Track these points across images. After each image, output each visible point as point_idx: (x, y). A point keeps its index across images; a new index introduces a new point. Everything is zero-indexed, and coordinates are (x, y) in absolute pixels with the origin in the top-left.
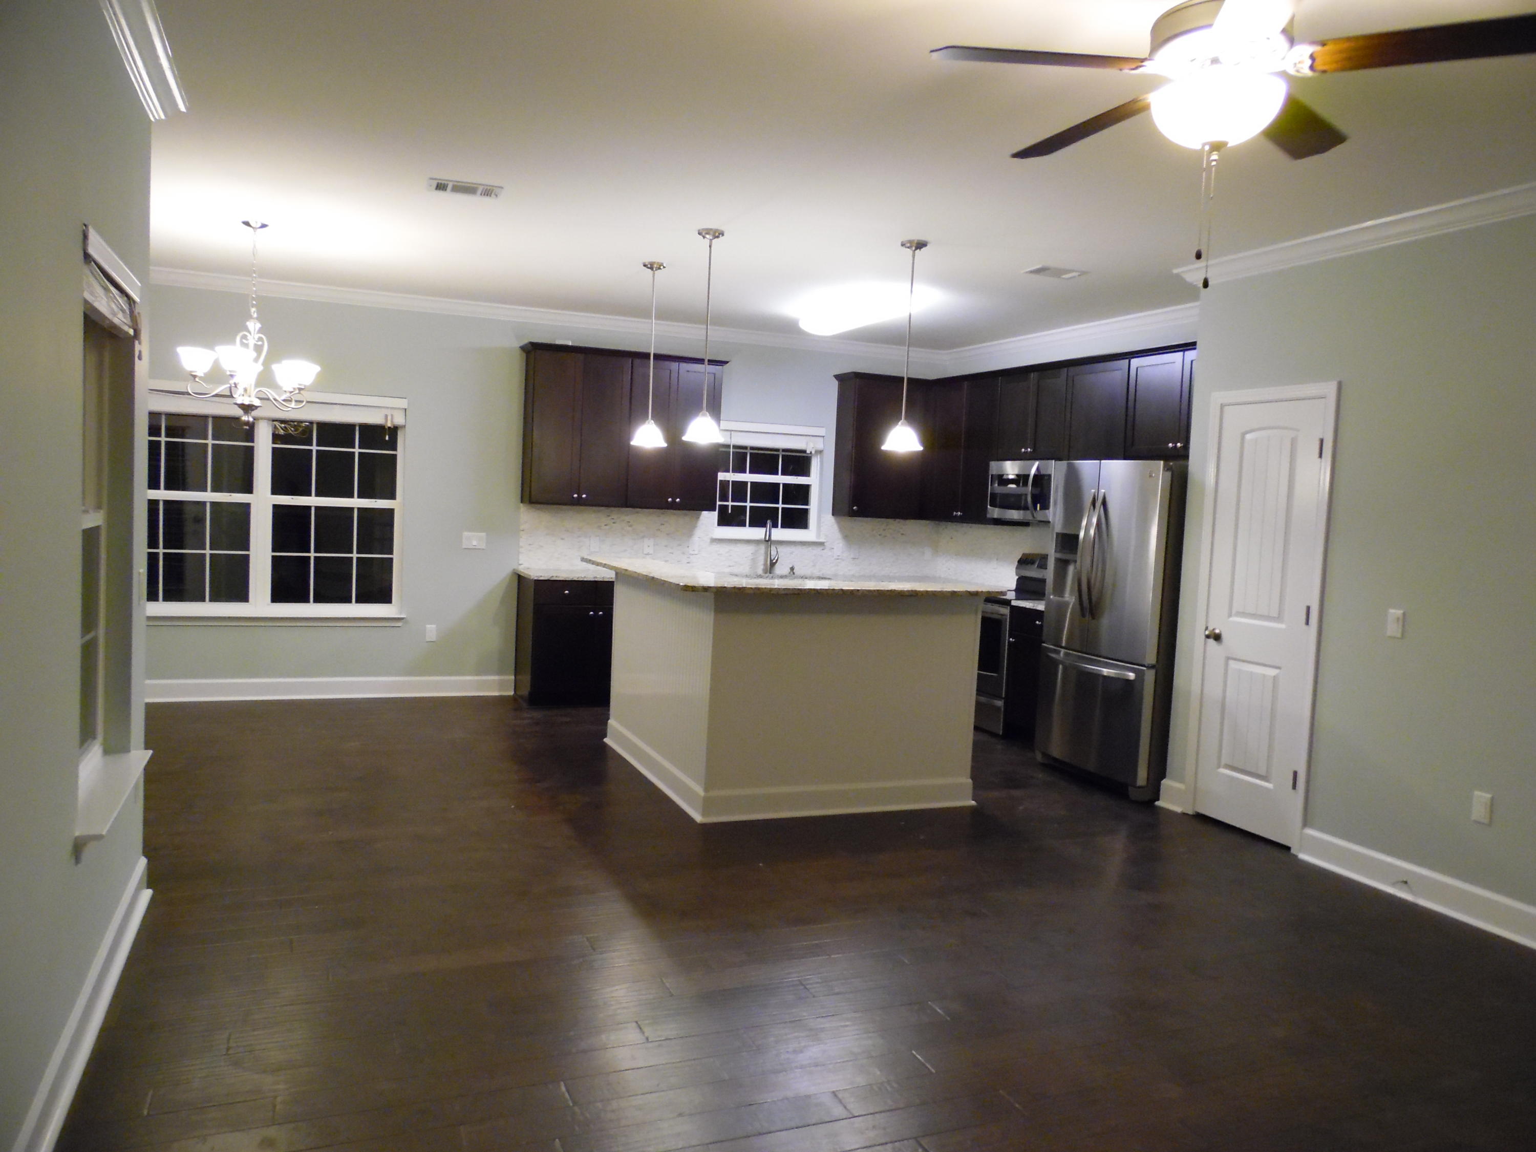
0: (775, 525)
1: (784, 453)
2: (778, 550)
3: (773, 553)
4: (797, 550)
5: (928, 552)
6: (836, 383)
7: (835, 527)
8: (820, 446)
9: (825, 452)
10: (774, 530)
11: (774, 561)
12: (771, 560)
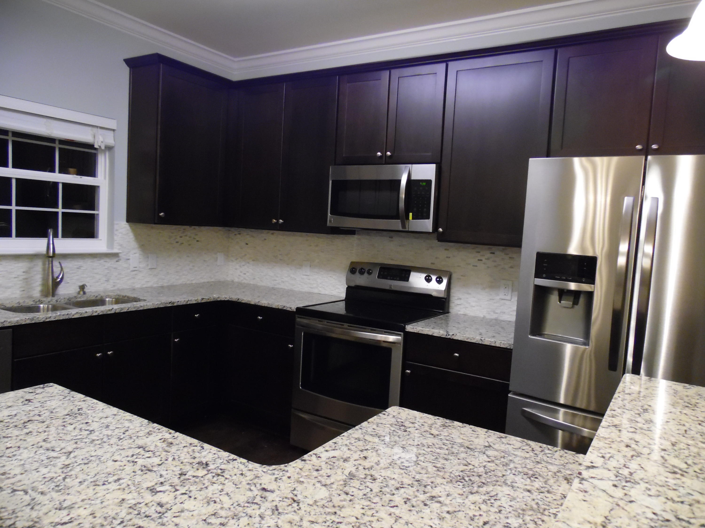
0: (56, 235)
1: (62, 145)
2: (63, 265)
3: (57, 270)
4: (88, 264)
5: (221, 257)
6: (126, 71)
7: (131, 236)
8: (110, 141)
9: (116, 149)
10: (56, 240)
11: (59, 280)
12: (54, 280)
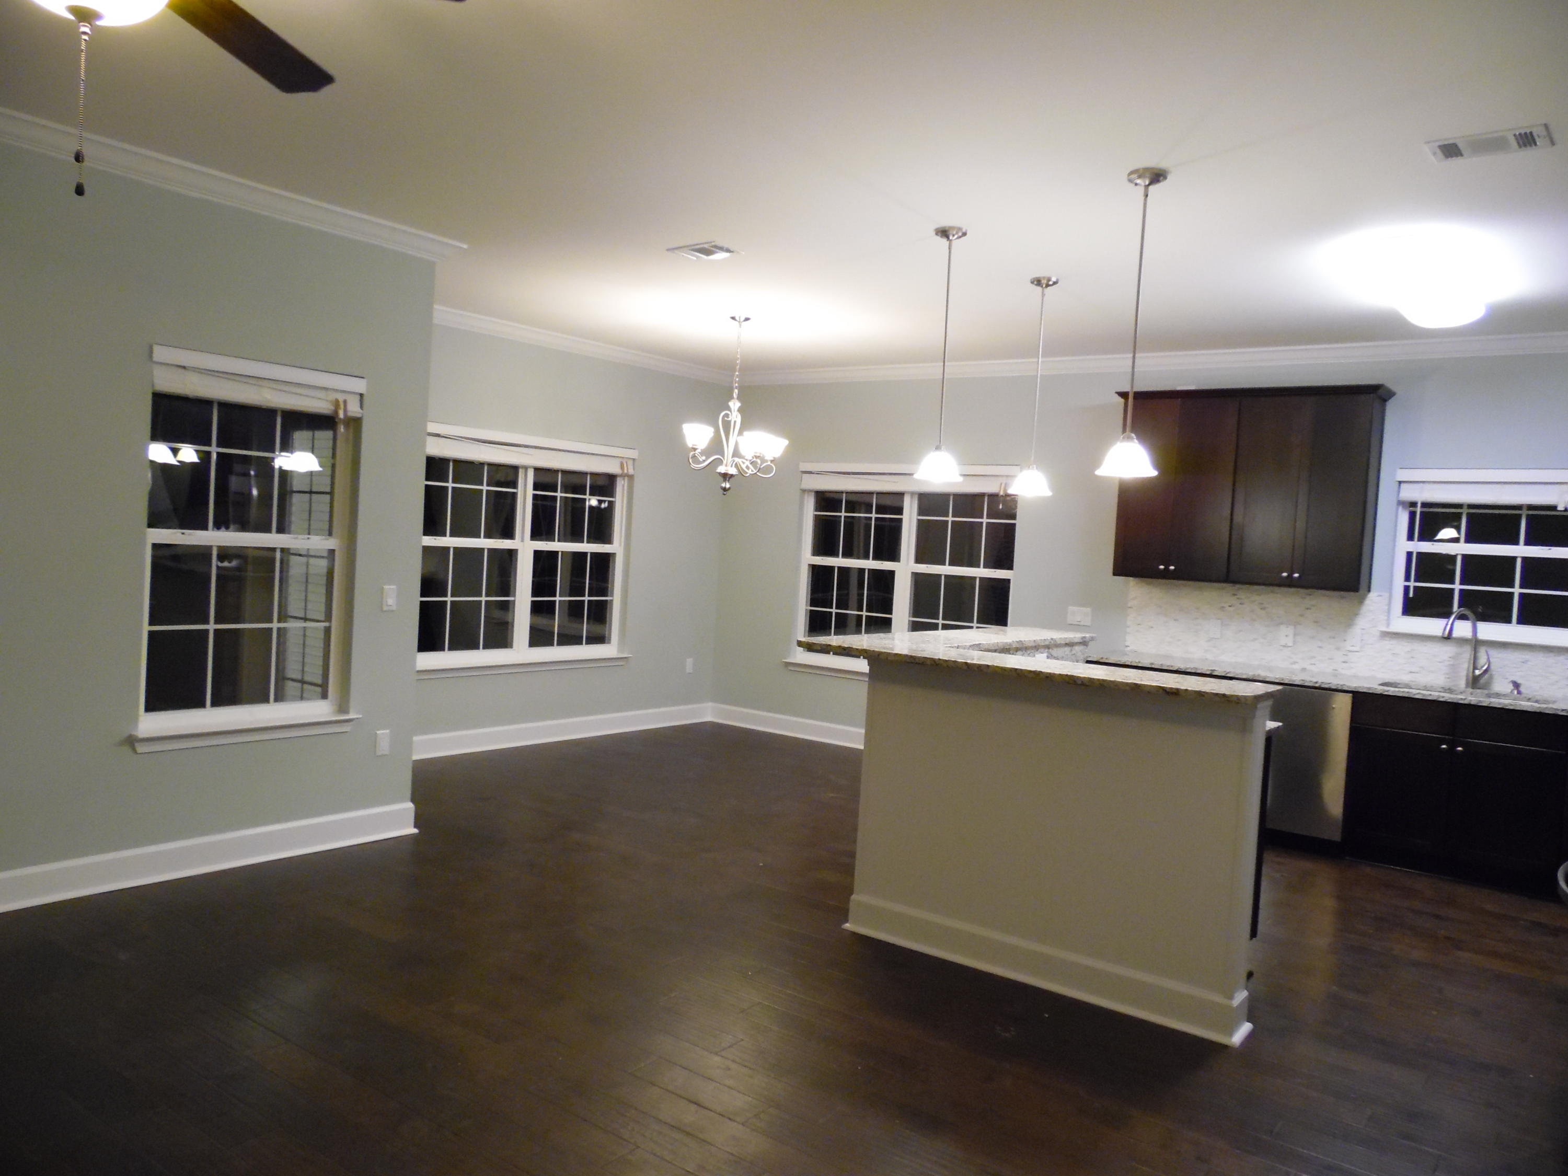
1: (1531, 512)
2: (1490, 655)
11: (1483, 671)
12: (1478, 670)
